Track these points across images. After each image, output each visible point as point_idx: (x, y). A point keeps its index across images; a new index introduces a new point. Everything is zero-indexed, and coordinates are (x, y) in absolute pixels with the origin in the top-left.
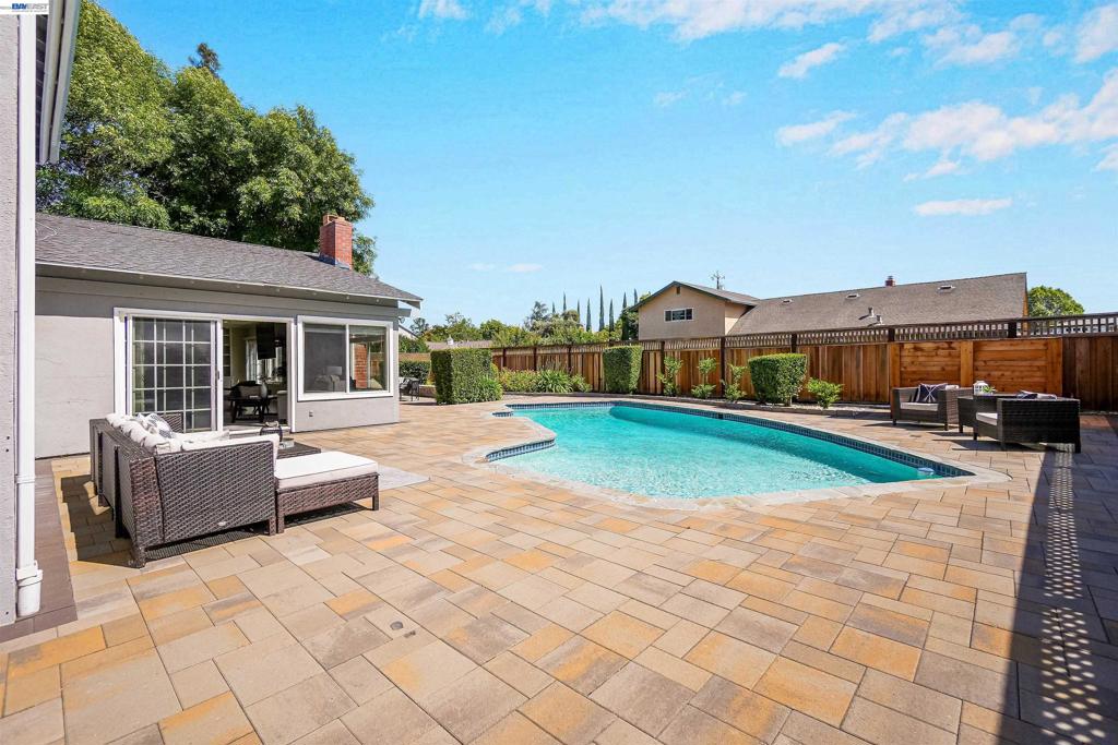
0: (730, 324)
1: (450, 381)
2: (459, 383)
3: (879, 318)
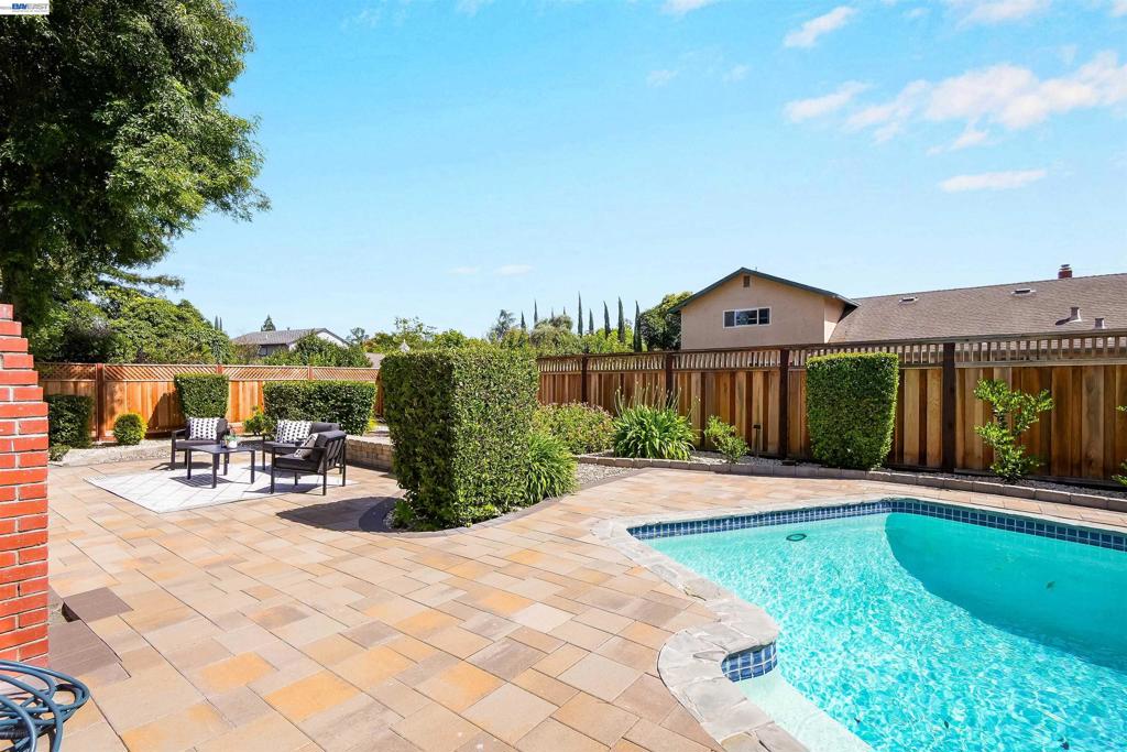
0: (830, 330)
1: (448, 454)
2: (473, 458)
3: (1099, 322)
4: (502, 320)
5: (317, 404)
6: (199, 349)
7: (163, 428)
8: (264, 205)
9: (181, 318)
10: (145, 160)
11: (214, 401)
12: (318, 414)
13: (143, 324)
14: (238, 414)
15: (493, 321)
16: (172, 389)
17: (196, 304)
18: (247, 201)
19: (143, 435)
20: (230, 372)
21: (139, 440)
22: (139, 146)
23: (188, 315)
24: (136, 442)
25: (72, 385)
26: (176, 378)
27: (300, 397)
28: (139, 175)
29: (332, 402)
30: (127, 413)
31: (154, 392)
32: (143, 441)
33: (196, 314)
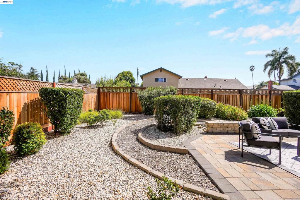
3: (221, 87)
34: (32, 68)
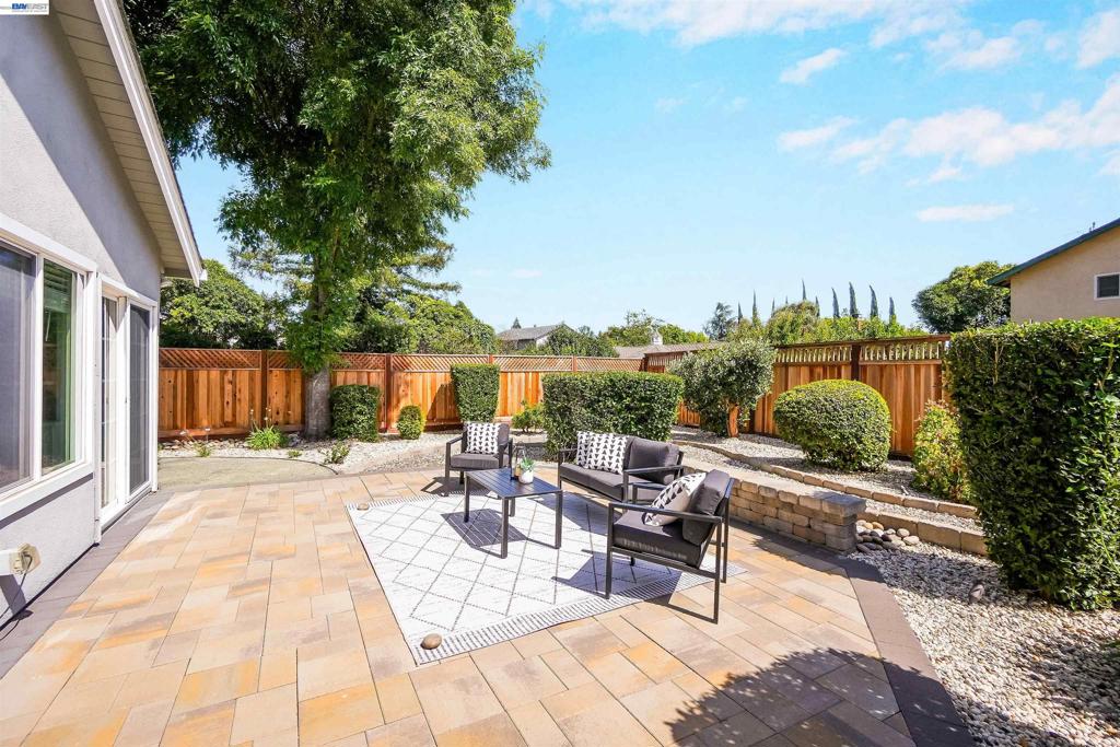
4: (719, 313)
5: (609, 403)
6: (470, 340)
7: (441, 420)
8: (543, 162)
9: (457, 317)
10: (428, 102)
11: (486, 394)
12: (610, 416)
13: (429, 322)
14: (506, 407)
15: (710, 314)
16: (449, 380)
17: (468, 306)
18: (526, 156)
19: (422, 429)
20: (500, 362)
21: (419, 434)
22: (423, 87)
23: (462, 313)
24: (416, 436)
25: (366, 376)
26: (452, 369)
27: (587, 393)
28: (422, 121)
29: (627, 401)
30: (410, 404)
31: (434, 381)
32: (423, 435)
33: (467, 313)
34: (720, 307)
